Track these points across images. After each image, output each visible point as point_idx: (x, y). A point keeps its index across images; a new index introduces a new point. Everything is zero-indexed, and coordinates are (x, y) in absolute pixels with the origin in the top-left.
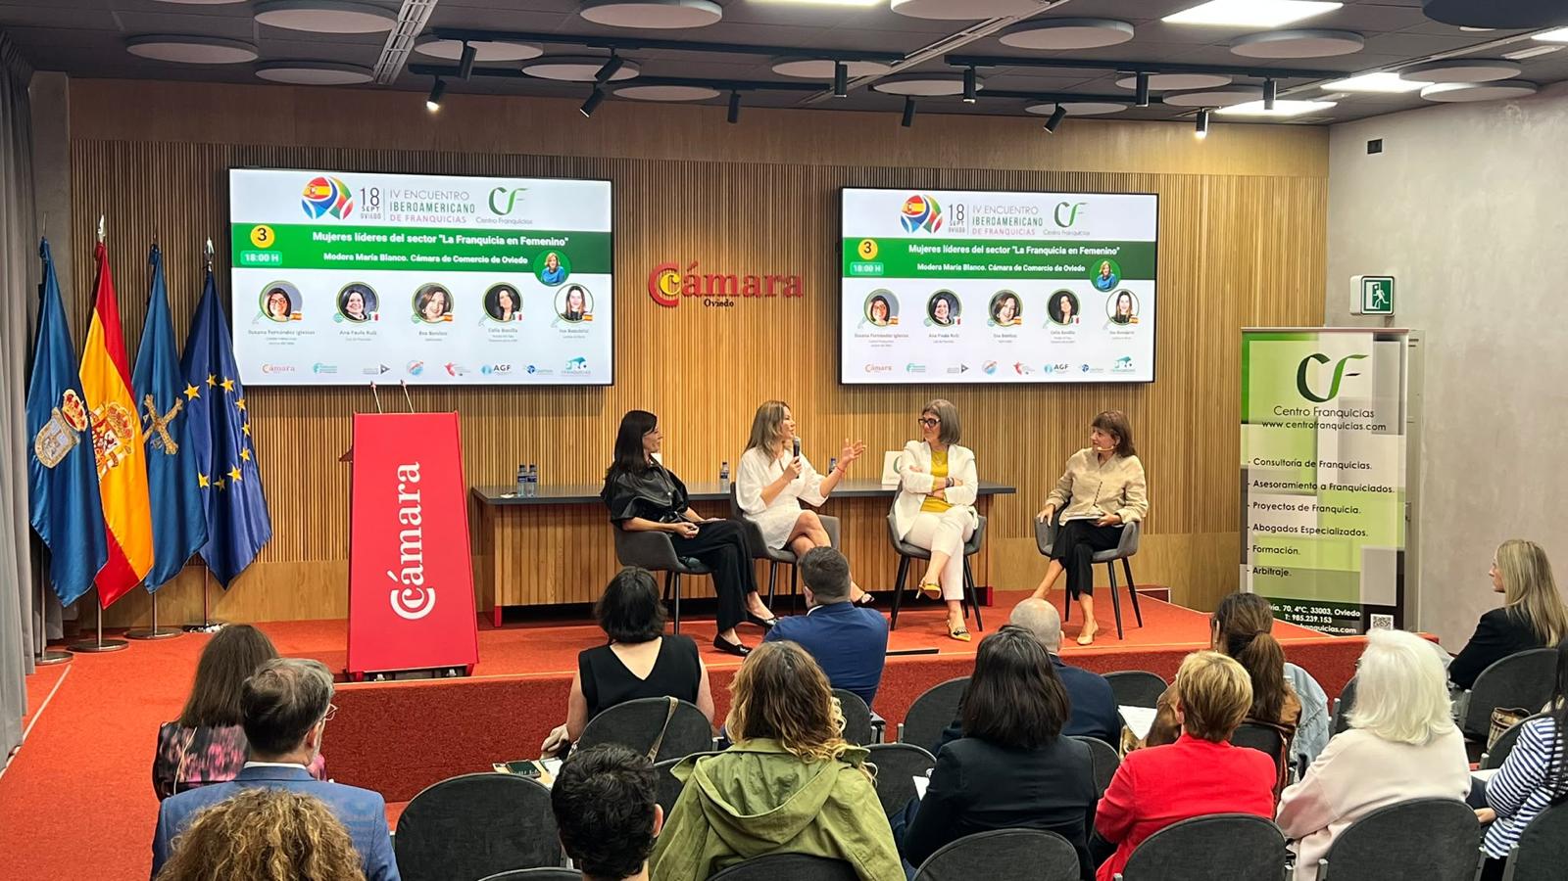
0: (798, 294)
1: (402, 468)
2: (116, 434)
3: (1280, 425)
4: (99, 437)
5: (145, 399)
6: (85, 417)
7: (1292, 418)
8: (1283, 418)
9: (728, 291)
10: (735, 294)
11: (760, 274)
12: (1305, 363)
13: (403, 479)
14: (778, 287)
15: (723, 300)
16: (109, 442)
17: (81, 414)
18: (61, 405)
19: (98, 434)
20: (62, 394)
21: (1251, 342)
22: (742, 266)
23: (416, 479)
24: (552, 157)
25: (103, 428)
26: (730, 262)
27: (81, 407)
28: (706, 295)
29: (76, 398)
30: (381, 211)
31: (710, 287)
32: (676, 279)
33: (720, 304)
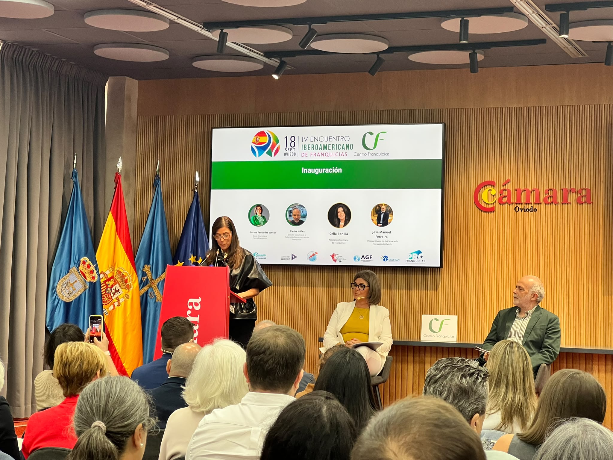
0: (588, 202)
2: (120, 286)
4: (107, 287)
5: (144, 267)
6: (95, 274)
9: (532, 200)
10: (538, 203)
11: (558, 188)
13: (190, 307)
14: (572, 197)
15: (529, 207)
16: (116, 291)
17: (92, 272)
18: (78, 264)
19: (107, 285)
20: (79, 259)
23: (197, 308)
25: (111, 283)
27: (92, 268)
28: (517, 204)
29: (89, 262)
30: (296, 151)
31: (519, 198)
32: (493, 192)
33: (526, 210)
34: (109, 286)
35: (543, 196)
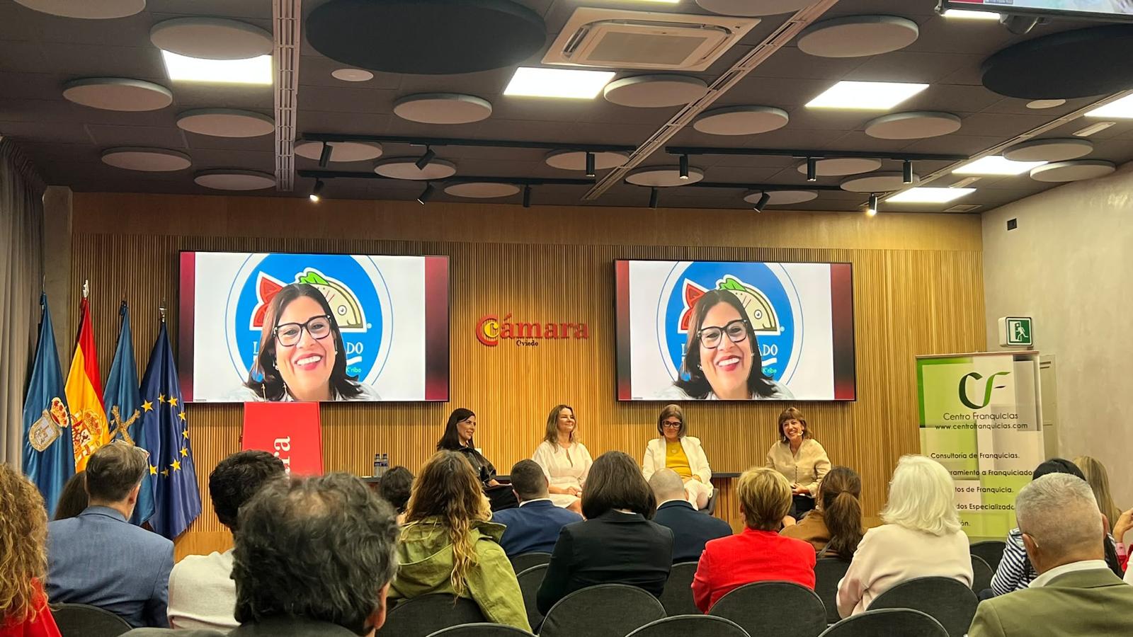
0: (584, 337)
1: (278, 441)
2: (89, 431)
3: (949, 427)
4: (77, 433)
5: (112, 409)
6: (67, 418)
7: (958, 422)
8: (951, 423)
9: (534, 334)
10: (539, 337)
11: (558, 323)
12: (965, 378)
13: (278, 448)
14: (571, 332)
15: (530, 341)
16: (85, 438)
17: (64, 415)
18: (50, 408)
19: (76, 431)
20: (51, 400)
21: (923, 366)
22: (544, 315)
23: (287, 449)
24: (407, 242)
25: (80, 427)
26: (535, 314)
27: (64, 410)
28: (518, 338)
29: (61, 404)
31: (520, 332)
32: (496, 326)
33: (528, 344)
34: (79, 432)
35: (543, 331)
